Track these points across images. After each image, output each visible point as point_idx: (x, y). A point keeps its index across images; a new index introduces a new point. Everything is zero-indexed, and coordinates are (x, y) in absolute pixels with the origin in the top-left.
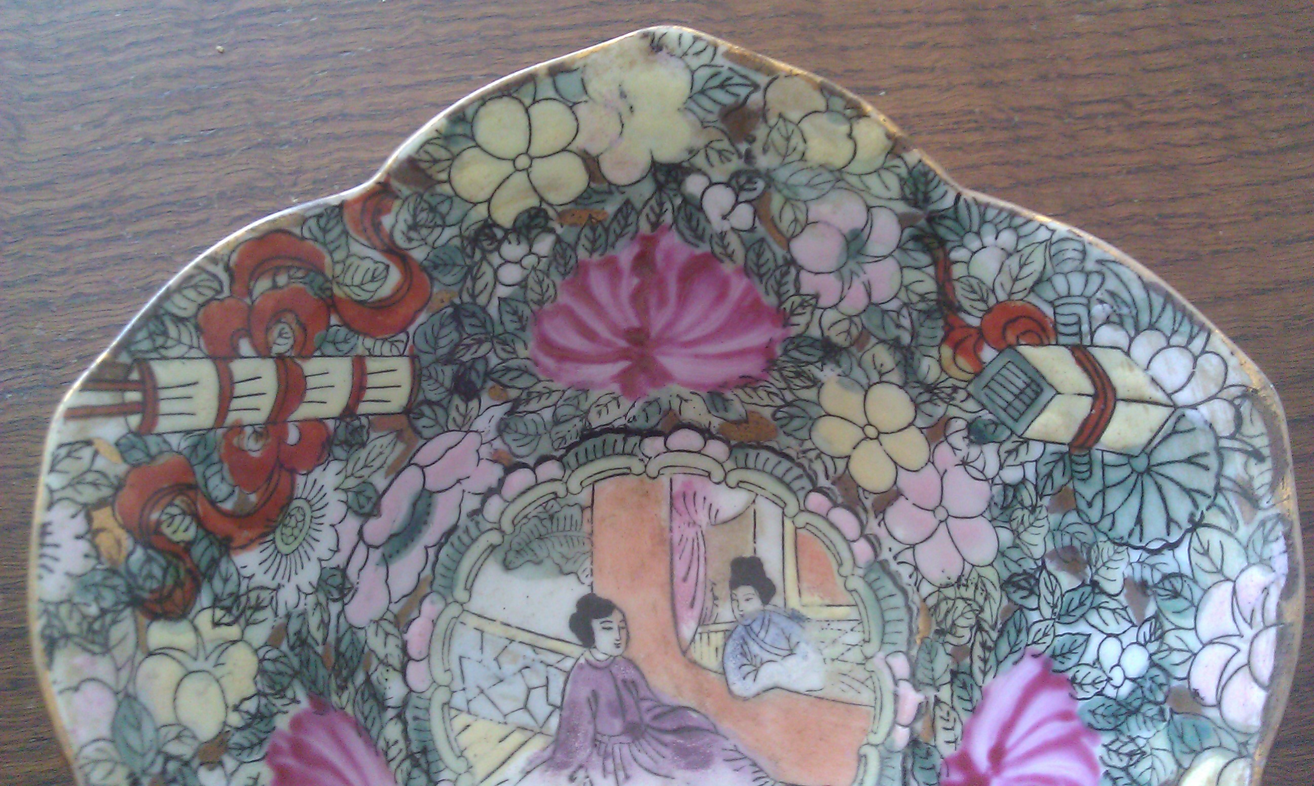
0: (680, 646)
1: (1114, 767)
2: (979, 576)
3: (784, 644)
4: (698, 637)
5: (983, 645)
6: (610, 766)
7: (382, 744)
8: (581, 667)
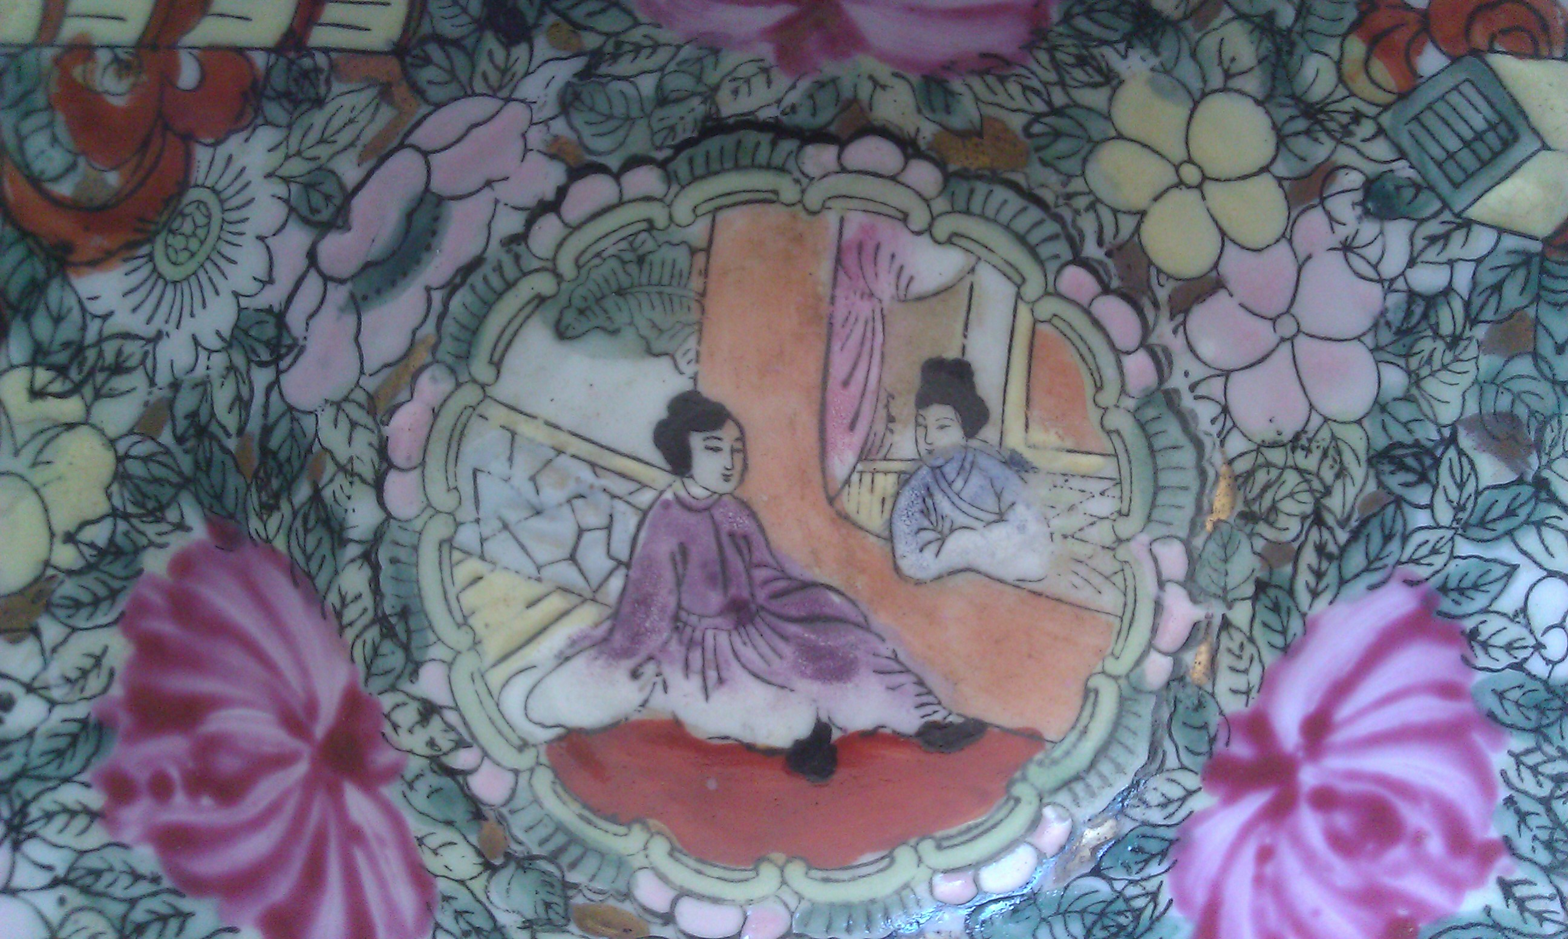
0: (825, 486)
1: (1525, 793)
2: (1334, 437)
3: (991, 503)
4: (855, 477)
5: (1320, 549)
6: (696, 657)
7: (333, 598)
8: (667, 505)
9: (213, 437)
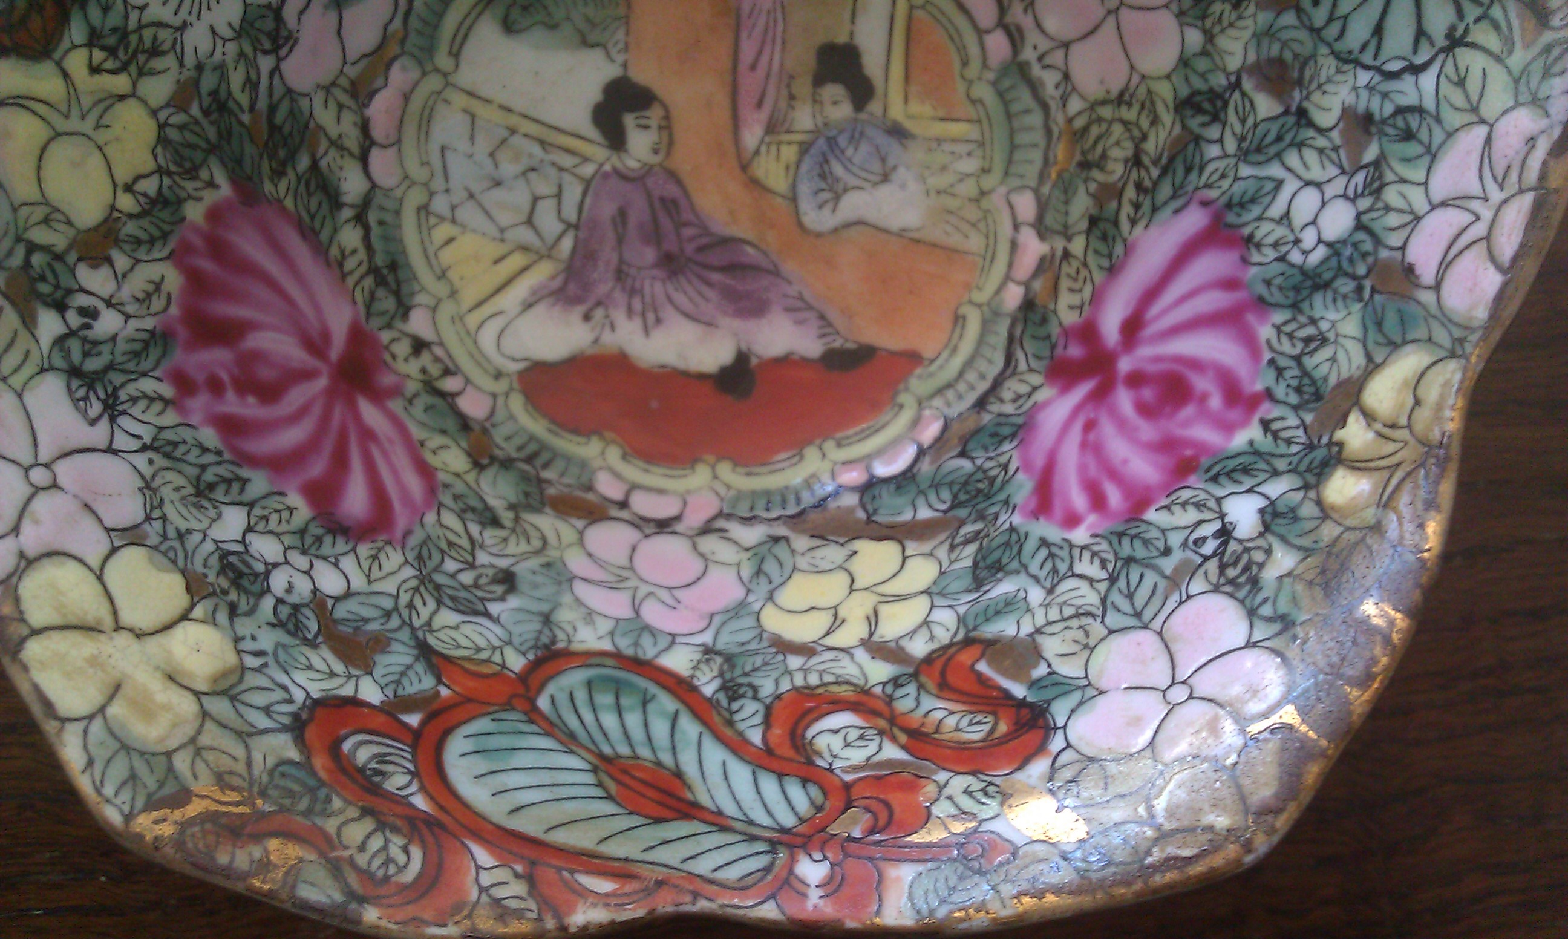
0: (739, 156)
1: (1282, 354)
2: (1149, 92)
3: (876, 167)
4: (763, 149)
5: (1139, 187)
6: (637, 305)
7: (334, 252)
8: (606, 176)
9: (231, 112)
